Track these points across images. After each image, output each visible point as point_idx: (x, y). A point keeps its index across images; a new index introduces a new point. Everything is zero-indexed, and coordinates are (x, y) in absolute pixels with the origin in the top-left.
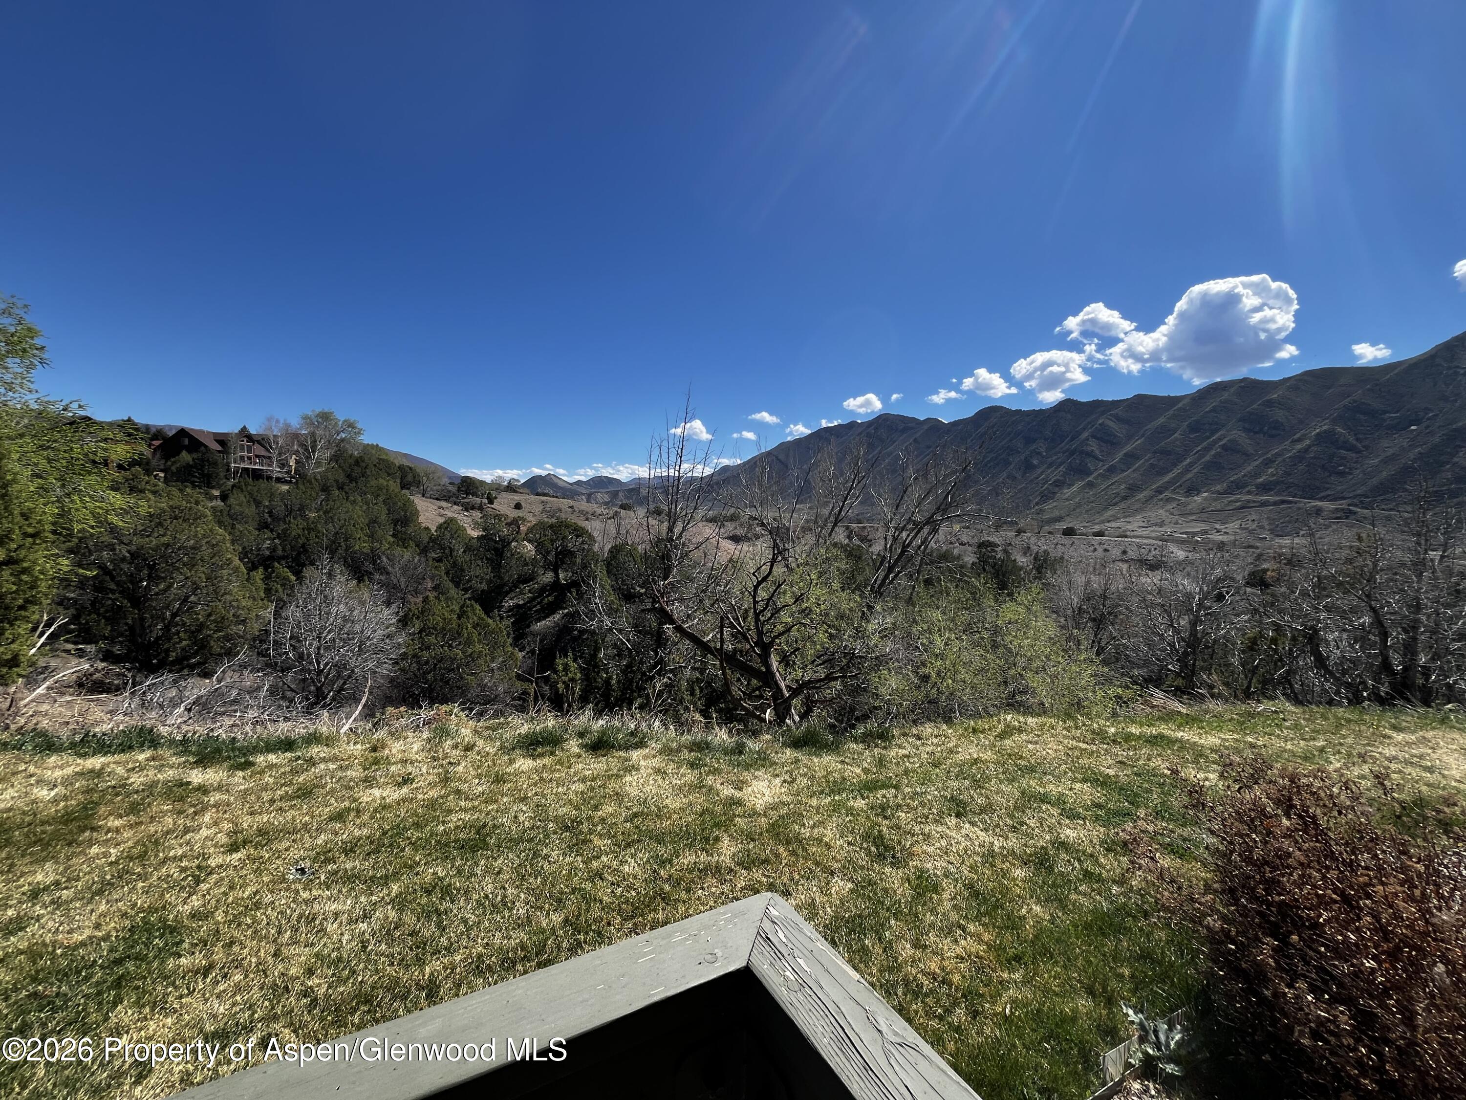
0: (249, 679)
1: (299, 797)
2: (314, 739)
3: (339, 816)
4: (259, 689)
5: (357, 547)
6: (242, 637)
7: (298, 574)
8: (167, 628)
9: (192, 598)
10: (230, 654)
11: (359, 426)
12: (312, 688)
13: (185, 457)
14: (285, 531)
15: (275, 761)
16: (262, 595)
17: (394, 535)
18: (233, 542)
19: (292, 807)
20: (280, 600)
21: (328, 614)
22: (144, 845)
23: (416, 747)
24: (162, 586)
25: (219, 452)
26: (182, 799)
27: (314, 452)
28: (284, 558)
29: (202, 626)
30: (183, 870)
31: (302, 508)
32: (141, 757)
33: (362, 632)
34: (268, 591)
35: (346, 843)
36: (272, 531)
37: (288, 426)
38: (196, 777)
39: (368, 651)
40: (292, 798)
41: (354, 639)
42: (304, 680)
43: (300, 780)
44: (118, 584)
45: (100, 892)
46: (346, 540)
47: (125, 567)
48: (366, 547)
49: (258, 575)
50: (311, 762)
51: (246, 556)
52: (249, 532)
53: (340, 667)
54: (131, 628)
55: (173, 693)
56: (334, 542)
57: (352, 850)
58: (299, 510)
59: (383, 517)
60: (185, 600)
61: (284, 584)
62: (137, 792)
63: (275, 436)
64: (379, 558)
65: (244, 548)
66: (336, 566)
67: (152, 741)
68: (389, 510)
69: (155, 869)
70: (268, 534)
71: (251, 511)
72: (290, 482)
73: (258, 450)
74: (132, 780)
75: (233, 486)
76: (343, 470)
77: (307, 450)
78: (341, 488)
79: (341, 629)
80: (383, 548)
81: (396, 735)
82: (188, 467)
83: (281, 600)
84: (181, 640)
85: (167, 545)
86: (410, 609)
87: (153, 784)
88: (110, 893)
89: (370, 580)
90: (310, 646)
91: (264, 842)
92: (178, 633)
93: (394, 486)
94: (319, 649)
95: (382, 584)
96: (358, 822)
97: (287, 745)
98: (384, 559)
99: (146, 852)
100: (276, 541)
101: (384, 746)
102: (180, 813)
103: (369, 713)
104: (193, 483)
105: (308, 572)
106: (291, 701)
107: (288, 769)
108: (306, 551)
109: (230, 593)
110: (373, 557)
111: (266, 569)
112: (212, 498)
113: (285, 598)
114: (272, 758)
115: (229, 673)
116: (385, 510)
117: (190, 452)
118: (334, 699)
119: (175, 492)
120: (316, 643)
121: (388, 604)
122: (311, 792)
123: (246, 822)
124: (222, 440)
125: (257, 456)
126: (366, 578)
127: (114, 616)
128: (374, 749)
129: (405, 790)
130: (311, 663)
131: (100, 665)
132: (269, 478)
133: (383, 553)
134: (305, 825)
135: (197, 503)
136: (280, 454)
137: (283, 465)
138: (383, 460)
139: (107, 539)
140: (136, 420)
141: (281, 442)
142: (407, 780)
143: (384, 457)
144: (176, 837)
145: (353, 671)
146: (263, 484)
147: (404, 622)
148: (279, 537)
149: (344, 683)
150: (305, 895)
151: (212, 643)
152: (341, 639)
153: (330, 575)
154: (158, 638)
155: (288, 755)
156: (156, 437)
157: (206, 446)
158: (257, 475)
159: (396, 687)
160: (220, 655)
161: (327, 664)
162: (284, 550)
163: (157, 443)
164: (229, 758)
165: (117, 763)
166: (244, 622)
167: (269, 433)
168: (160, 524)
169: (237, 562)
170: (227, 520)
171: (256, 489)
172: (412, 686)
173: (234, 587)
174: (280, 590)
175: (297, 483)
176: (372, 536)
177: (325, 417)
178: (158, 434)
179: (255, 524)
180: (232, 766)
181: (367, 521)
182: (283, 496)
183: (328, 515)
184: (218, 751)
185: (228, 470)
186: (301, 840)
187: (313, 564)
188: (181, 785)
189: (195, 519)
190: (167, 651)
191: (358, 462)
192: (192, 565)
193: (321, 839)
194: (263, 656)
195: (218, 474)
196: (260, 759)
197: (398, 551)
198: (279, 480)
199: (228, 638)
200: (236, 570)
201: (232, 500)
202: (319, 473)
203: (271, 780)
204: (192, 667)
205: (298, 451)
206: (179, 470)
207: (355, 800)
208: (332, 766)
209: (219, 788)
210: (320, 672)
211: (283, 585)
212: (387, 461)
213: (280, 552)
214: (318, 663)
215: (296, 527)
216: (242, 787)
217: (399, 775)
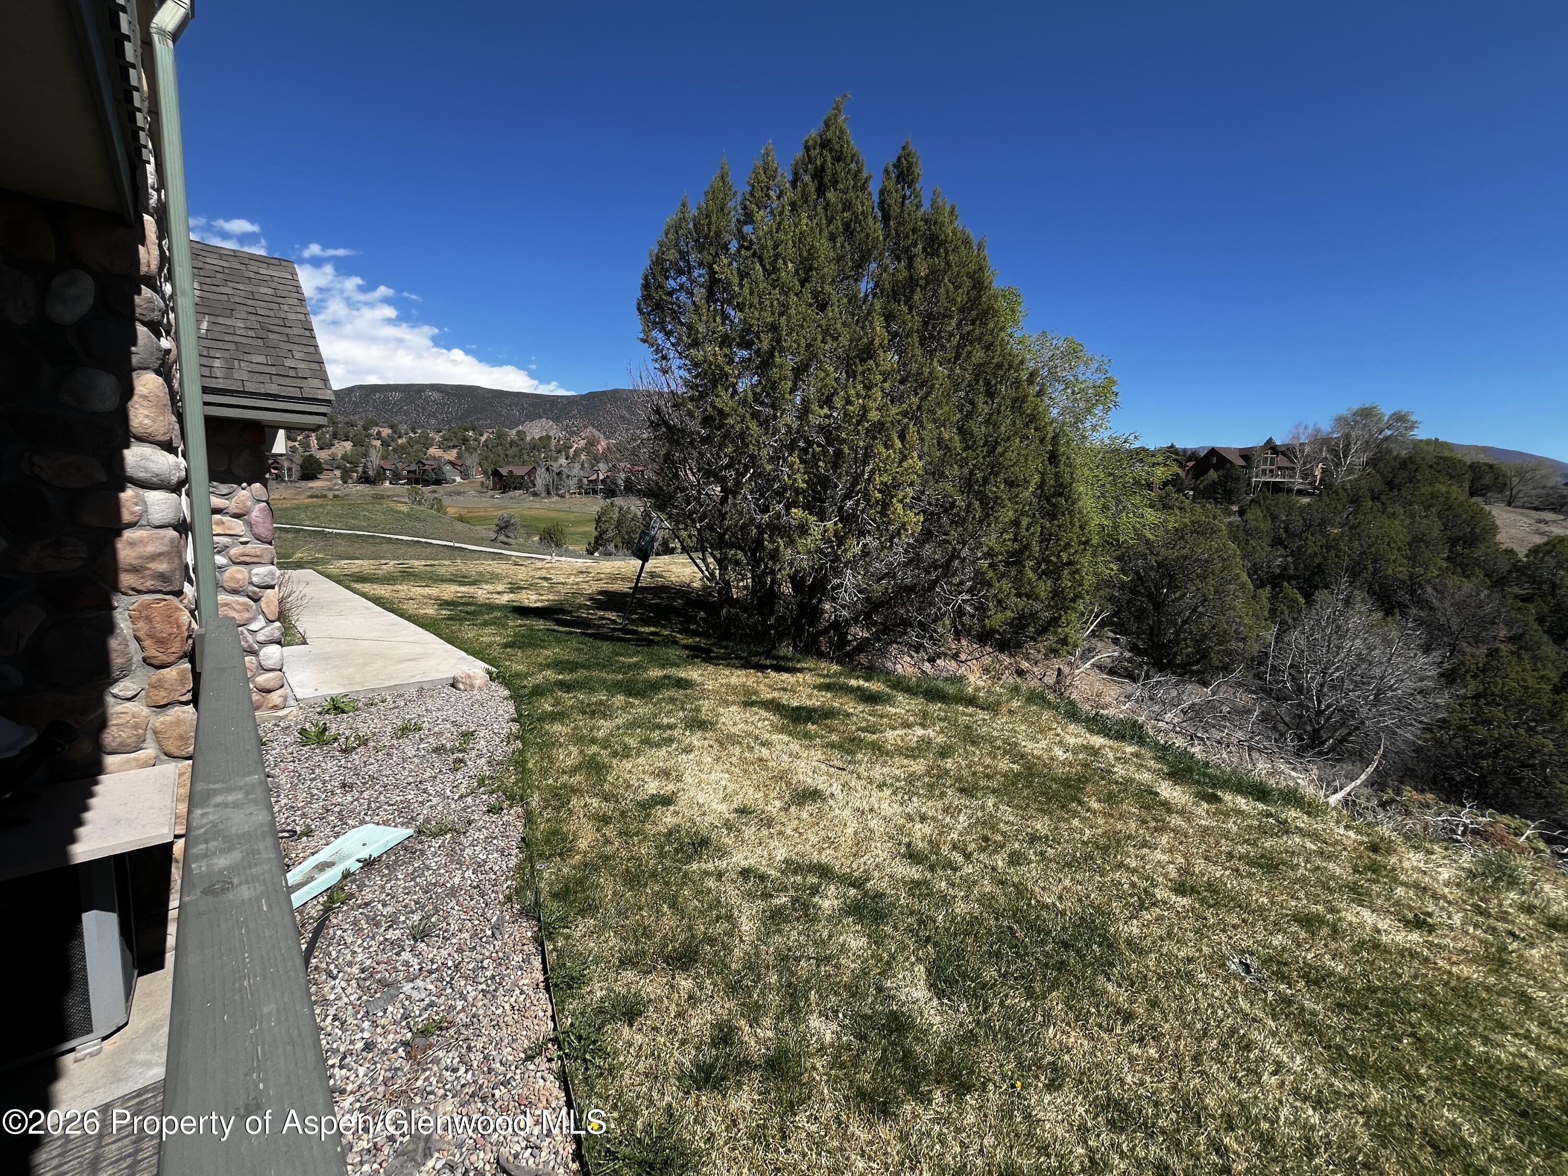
0: (1243, 699)
1: (1261, 866)
2: (1292, 798)
3: (1308, 922)
4: (1249, 712)
5: (1390, 571)
6: (1242, 655)
7: (1308, 597)
8: (1177, 633)
9: (1200, 609)
10: (1227, 669)
11: (1413, 418)
12: (1309, 728)
13: (1213, 475)
14: (1300, 548)
15: (1244, 807)
16: (1266, 614)
17: (1448, 559)
18: (1243, 558)
19: (1251, 875)
20: (1283, 623)
21: (1338, 648)
22: (1109, 839)
23: (1445, 874)
24: (1178, 594)
25: (1243, 467)
26: (1148, 808)
27: (1345, 457)
28: (1295, 577)
29: (1205, 636)
30: (1133, 885)
31: (1323, 523)
32: (1130, 749)
33: (1382, 678)
34: (1273, 611)
35: (1310, 966)
36: (1285, 547)
37: (1318, 431)
38: (1167, 791)
39: (1387, 704)
40: (1252, 863)
41: (1369, 684)
42: (1301, 716)
43: (1267, 845)
44: (1145, 588)
45: (1069, 865)
46: (1375, 561)
47: (1152, 574)
48: (1403, 572)
49: (1266, 593)
50: (1284, 828)
51: (1256, 573)
52: (1262, 549)
53: (1348, 713)
54: (1151, 628)
55: (1174, 693)
56: (1359, 564)
57: (1316, 983)
58: (1319, 525)
59: (1435, 533)
60: (1194, 610)
61: (1293, 605)
62: (1117, 783)
63: (1302, 444)
64: (1421, 587)
65: (1255, 564)
66: (1356, 592)
67: (1140, 737)
68: (1445, 525)
69: (1111, 869)
70: (1281, 551)
71: (1266, 526)
72: (1313, 494)
73: (1282, 461)
74: (1116, 769)
75: (1252, 501)
76: (1382, 475)
77: (1337, 456)
78: (1375, 498)
79: (1353, 669)
80: (1429, 576)
81: (1414, 840)
82: (1214, 484)
83: (1286, 623)
84: (1187, 647)
85: (1185, 558)
86: (1463, 663)
87: (1129, 781)
88: (1076, 871)
89: (1403, 614)
90: (1312, 680)
91: (1212, 902)
92: (1185, 639)
93: (1458, 492)
94: (1322, 685)
95: (1420, 622)
96: (1333, 945)
97: (1260, 792)
98: (1429, 589)
99: (1109, 847)
100: (1290, 559)
101: (1390, 851)
102: (1144, 822)
103: (1377, 783)
104: (1215, 499)
105: (1320, 596)
106: (1282, 735)
107: (1256, 823)
108: (1323, 572)
109: (1234, 609)
110: (1413, 586)
111: (1273, 588)
112: (1230, 513)
113: (1290, 621)
114: (1242, 802)
115: (1223, 688)
116: (1438, 525)
117: (1216, 470)
118: (1332, 749)
119: (1198, 507)
120: (1319, 679)
121: (1427, 649)
122: (1276, 867)
123: (1199, 865)
124: (1246, 455)
125: (1279, 468)
126: (1397, 611)
127: (1141, 615)
128: (1374, 848)
129: (1415, 937)
130: (1311, 700)
131: (1128, 655)
132: (1290, 491)
133: (1428, 582)
134: (1261, 908)
135: (1215, 518)
136: (1305, 464)
137: (1306, 475)
138: (1445, 459)
139: (1142, 549)
140: (1179, 445)
141: (1307, 449)
142: (1419, 923)
143: (1447, 454)
144: (1134, 846)
145: (1362, 723)
146: (1282, 497)
147: (1449, 677)
148: (1292, 554)
149: (1349, 734)
150: (1243, 1004)
151: (1213, 655)
152: (1352, 681)
153: (1347, 602)
154: (1170, 641)
155: (1261, 806)
156: (1190, 459)
157: (1231, 463)
158: (1277, 488)
159: (1423, 760)
160: (1217, 668)
161: (1329, 706)
162: (1296, 569)
163: (1190, 464)
164: (1198, 782)
165: (1110, 747)
166: (1244, 639)
167: (1296, 442)
168: (1182, 538)
169: (1245, 577)
170: (1241, 535)
171: (1274, 503)
172: (1450, 767)
173: (1238, 603)
174: (1286, 612)
175: (1320, 494)
176: (1413, 559)
177: (1366, 413)
178: (1192, 456)
179: (1269, 540)
180: (1199, 792)
181: (1408, 539)
182: (1302, 510)
183: (1354, 531)
184: (1190, 770)
185: (1249, 485)
186: (1253, 925)
187: (1327, 588)
188: (1151, 793)
189: (1211, 534)
190: (1175, 654)
191: (1404, 464)
192: (1203, 578)
193: (1278, 940)
194: (1260, 679)
195: (1239, 489)
196: (1228, 797)
197: (1452, 581)
198: (1300, 492)
199: (1228, 653)
200: (1243, 586)
201: (1249, 516)
202: (1350, 481)
203: (1235, 829)
204: (1193, 673)
205: (1326, 458)
206: (1205, 487)
207: (1332, 910)
208: (1310, 845)
209: (1182, 812)
210: (1320, 713)
211: (1290, 607)
212: (1451, 459)
213: (1291, 572)
214: (1319, 702)
215: (1313, 544)
216: (1203, 822)
217: (1410, 908)
